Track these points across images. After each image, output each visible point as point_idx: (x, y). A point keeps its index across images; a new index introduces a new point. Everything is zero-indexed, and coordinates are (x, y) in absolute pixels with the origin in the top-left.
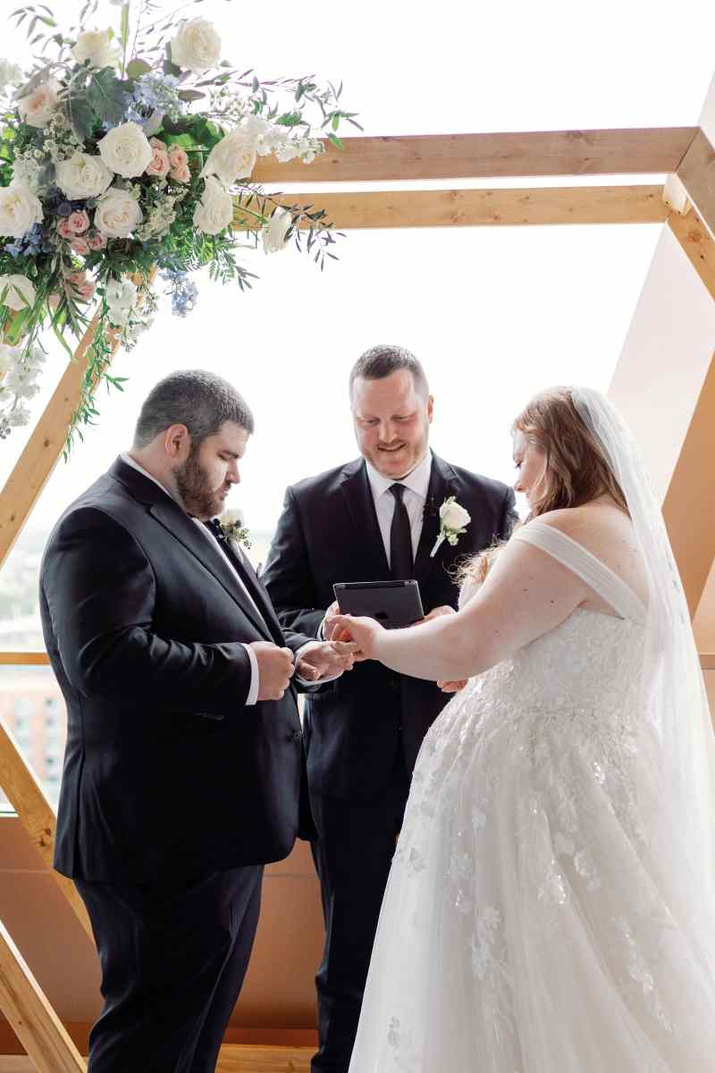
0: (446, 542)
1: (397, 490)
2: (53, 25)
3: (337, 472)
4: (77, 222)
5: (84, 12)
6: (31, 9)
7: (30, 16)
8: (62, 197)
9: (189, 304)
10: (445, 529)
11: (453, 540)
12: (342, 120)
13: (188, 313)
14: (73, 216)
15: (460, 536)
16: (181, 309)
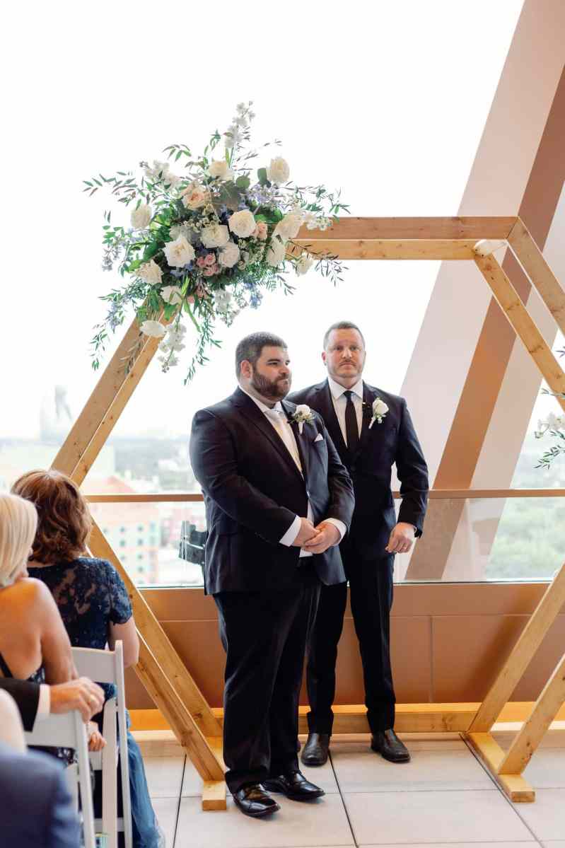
0: (377, 420)
1: (348, 394)
2: (190, 155)
3: (311, 388)
4: (210, 259)
5: (206, 150)
6: (178, 146)
7: (177, 150)
8: (203, 246)
9: (258, 303)
10: (377, 414)
11: (380, 420)
12: (340, 208)
13: (259, 307)
14: (209, 256)
15: (383, 418)
16: (255, 305)
